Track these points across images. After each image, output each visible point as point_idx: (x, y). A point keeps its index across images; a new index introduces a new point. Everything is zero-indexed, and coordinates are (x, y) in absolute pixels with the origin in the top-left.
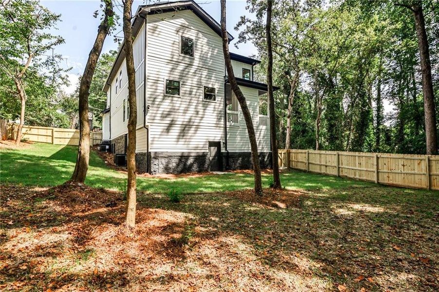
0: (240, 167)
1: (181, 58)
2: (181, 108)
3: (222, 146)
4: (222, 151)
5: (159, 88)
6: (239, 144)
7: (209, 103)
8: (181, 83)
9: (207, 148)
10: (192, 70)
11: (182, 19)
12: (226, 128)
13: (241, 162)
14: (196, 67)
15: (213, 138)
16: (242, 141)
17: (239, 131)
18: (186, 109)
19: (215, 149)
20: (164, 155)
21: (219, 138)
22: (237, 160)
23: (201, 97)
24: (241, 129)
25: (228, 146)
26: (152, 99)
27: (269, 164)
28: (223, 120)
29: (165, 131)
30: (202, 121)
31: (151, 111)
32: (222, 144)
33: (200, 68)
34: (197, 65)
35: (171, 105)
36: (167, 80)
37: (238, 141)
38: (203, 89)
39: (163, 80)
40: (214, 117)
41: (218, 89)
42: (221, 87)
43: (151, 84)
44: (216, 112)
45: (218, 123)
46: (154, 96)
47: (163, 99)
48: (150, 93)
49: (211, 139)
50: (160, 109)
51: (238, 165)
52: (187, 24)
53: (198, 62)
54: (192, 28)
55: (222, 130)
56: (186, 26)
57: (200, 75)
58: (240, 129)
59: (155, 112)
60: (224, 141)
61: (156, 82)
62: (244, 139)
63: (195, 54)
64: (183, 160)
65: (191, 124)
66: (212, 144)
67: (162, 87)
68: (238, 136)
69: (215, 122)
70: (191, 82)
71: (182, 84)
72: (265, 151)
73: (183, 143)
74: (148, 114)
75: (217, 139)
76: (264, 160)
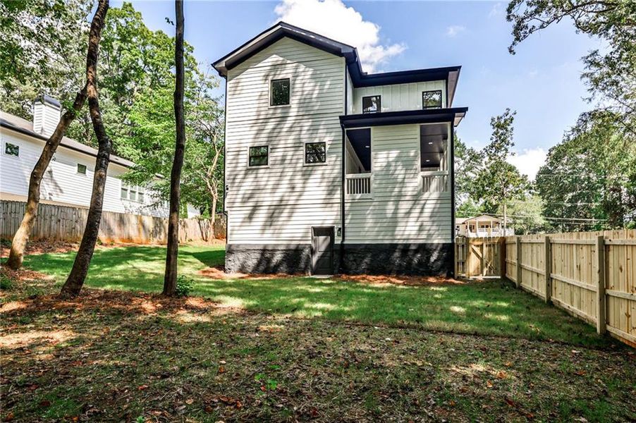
0: (368, 269)
1: (271, 112)
2: (267, 187)
3: (336, 234)
4: (336, 243)
5: (240, 161)
6: (371, 230)
7: (316, 168)
8: (270, 147)
9: (310, 238)
10: (288, 124)
11: (274, 56)
12: (343, 203)
13: (371, 261)
14: (294, 118)
15: (320, 222)
16: (379, 225)
17: (371, 208)
18: (277, 182)
19: (326, 239)
20: (241, 248)
21: (331, 222)
22: (363, 258)
23: (301, 161)
24: (377, 203)
25: (346, 234)
26: (232, 177)
27: (442, 267)
28: (339, 192)
29: (246, 220)
30: (302, 198)
31: (230, 193)
32: (336, 230)
33: (300, 117)
34: (295, 114)
35: (255, 184)
36: (250, 148)
37: (369, 225)
38: (304, 148)
39: (245, 149)
40: (323, 188)
41: (330, 143)
42: (336, 138)
43: (232, 157)
44: (326, 180)
45: (329, 197)
46: (235, 173)
47: (246, 174)
48: (230, 169)
49: (318, 224)
50: (242, 188)
51: (364, 266)
52: (281, 59)
53: (296, 110)
54: (289, 62)
55: (337, 208)
56: (279, 63)
57: (299, 129)
58: (374, 203)
59: (235, 193)
60: (340, 226)
61: (238, 153)
62: (385, 220)
63: (291, 98)
64: (268, 255)
65: (284, 203)
66: (318, 231)
67: (244, 159)
68: (369, 216)
69: (324, 197)
70: (285, 142)
71: (271, 149)
72: (436, 242)
73: (271, 231)
74: (228, 197)
75: (328, 224)
76: (428, 259)
